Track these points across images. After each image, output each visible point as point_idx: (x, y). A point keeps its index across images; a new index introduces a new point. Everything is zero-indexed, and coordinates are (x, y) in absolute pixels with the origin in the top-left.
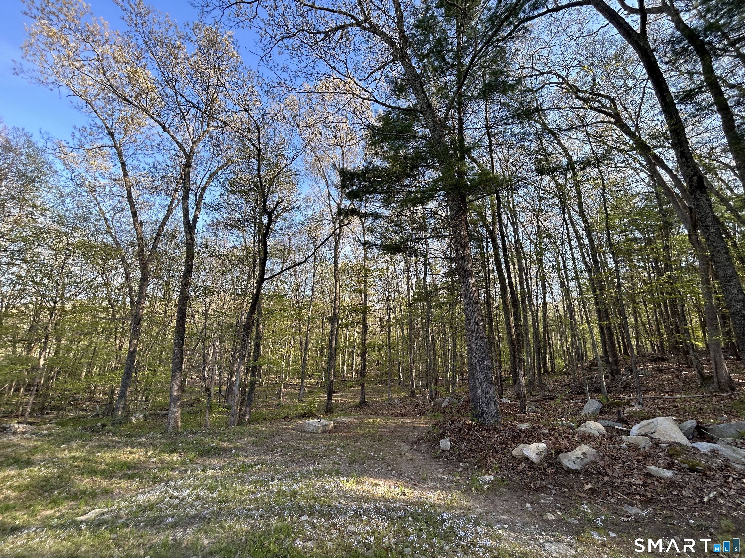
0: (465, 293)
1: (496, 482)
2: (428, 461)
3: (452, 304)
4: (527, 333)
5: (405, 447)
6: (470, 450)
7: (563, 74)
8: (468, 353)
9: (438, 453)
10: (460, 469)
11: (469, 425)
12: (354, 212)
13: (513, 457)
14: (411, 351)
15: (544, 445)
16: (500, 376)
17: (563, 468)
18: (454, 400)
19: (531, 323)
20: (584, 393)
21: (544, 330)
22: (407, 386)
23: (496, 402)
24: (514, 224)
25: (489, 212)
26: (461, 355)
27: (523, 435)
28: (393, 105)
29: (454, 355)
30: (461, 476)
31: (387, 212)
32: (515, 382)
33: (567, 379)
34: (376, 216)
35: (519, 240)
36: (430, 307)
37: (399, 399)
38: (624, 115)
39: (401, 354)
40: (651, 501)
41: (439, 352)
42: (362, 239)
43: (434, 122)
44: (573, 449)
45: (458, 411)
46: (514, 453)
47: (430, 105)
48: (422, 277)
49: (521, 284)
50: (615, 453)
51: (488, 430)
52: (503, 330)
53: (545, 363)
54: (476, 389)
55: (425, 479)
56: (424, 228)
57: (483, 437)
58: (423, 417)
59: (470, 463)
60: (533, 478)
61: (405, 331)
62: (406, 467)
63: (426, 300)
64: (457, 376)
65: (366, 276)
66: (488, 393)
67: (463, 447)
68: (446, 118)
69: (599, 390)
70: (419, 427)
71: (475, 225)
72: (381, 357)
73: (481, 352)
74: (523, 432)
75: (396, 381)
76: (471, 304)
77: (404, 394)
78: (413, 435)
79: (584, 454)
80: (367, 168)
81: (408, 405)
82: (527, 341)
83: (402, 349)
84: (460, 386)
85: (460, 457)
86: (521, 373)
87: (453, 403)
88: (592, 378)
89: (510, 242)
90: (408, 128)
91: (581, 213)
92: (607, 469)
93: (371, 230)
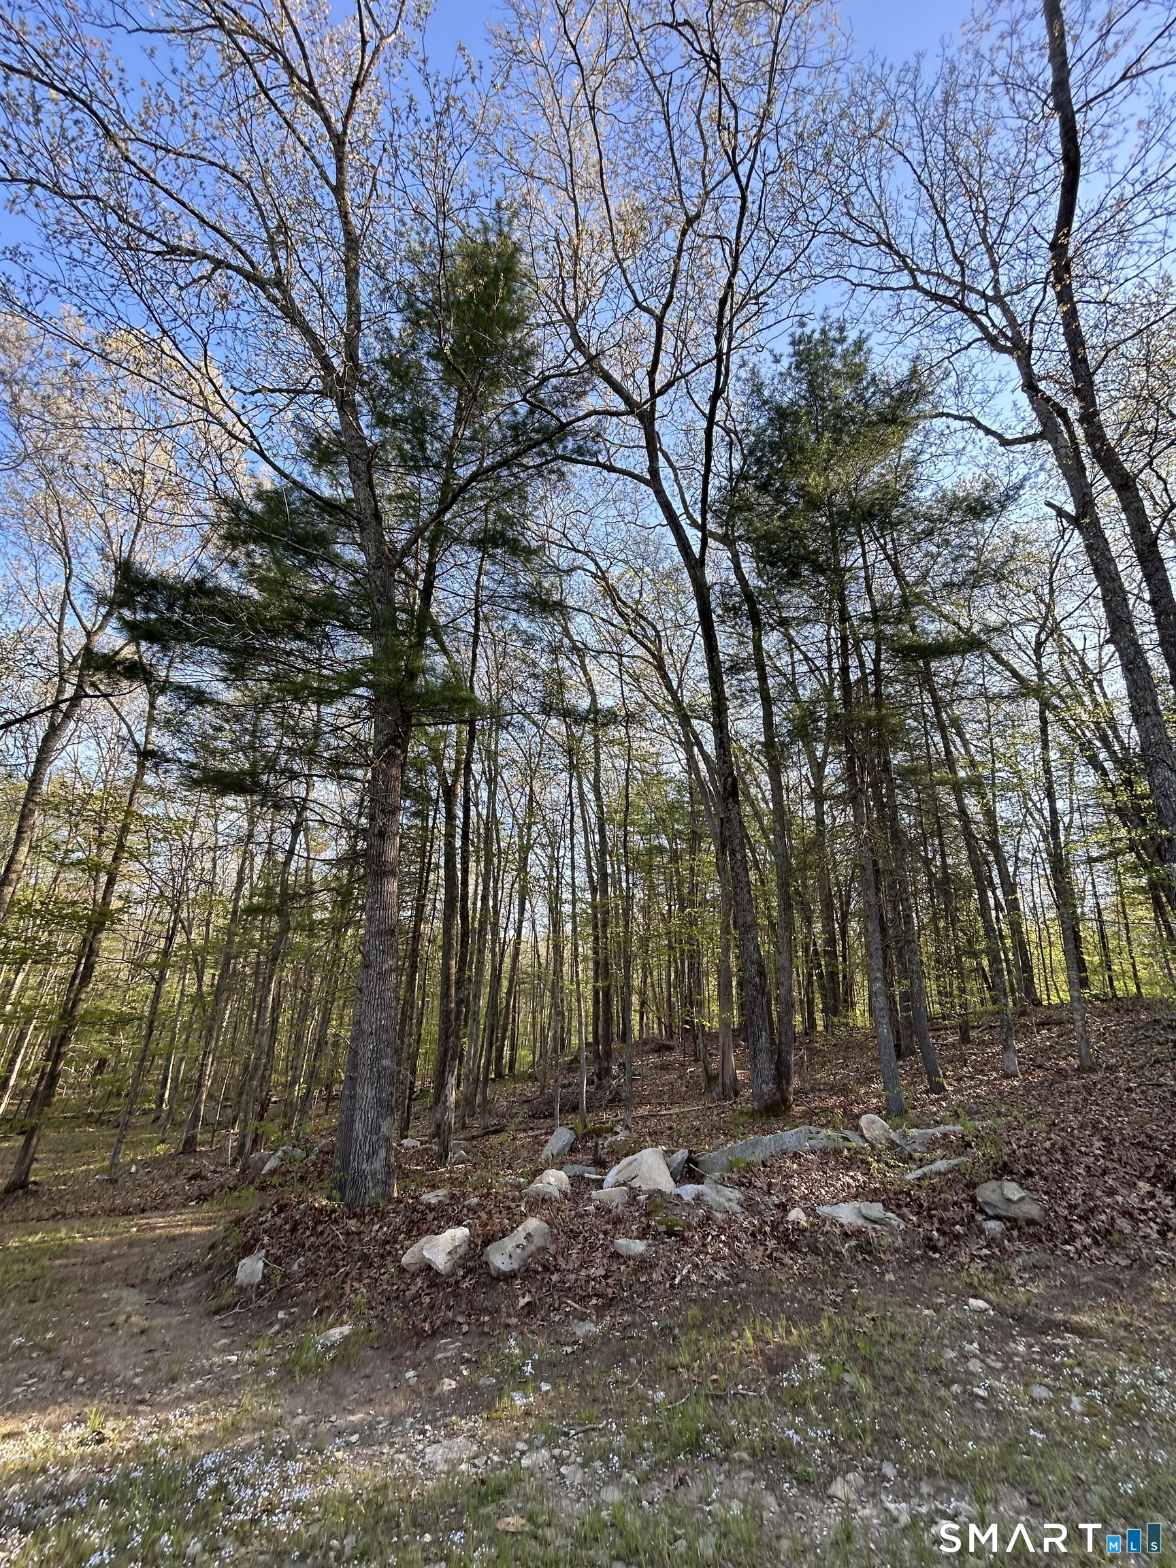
0: (372, 909)
1: (353, 1339)
2: (193, 1326)
3: (338, 928)
4: (477, 997)
5: (132, 1299)
6: (311, 1273)
7: (604, 564)
8: (352, 1039)
9: (228, 1296)
10: (277, 1327)
11: (321, 1210)
12: (135, 671)
13: (402, 1270)
14: (210, 1031)
15: (466, 1230)
16: (411, 1089)
17: (489, 1274)
18: (298, 1152)
19: (488, 977)
20: (551, 1115)
21: (509, 993)
22: (177, 1125)
23: (389, 1149)
24: (491, 781)
25: (451, 752)
26: (336, 1044)
27: (430, 1216)
28: (299, 479)
29: (321, 1043)
30: (273, 1345)
31: (229, 695)
32: (437, 1101)
33: (530, 1089)
34: (198, 698)
35: (494, 814)
36: (285, 928)
37: (145, 1164)
38: (668, 661)
39: (180, 1040)
40: (610, 1303)
41: (283, 1036)
42: (140, 737)
43: (379, 551)
44: (513, 1229)
45: (302, 1179)
46: (406, 1260)
47: (377, 516)
48: (280, 857)
49: (485, 899)
50: (576, 1225)
51: (359, 1217)
52: (435, 988)
53: (500, 1057)
54: (353, 1122)
55: (173, 1379)
56: (310, 754)
57: (348, 1234)
58: (206, 1206)
59: (304, 1305)
60: (431, 1308)
61: (207, 979)
62: (124, 1357)
63: (280, 911)
64: (316, 1093)
65: (125, 830)
66: (376, 1129)
67: (295, 1267)
68: (405, 552)
69: (575, 1108)
70: (186, 1235)
71: (420, 771)
72: (118, 1047)
73: (379, 1038)
74: (431, 1210)
75: (145, 1113)
76: (379, 934)
77: (161, 1148)
78: (162, 1263)
79: (529, 1236)
80: (200, 583)
81: (168, 1178)
82: (476, 1013)
83: (187, 1028)
84: (319, 1116)
85: (282, 1297)
86: (453, 1081)
87: (292, 1160)
88: (570, 1085)
89: (479, 815)
90: (323, 540)
91: (596, 789)
92: (560, 1258)
93: (172, 726)
